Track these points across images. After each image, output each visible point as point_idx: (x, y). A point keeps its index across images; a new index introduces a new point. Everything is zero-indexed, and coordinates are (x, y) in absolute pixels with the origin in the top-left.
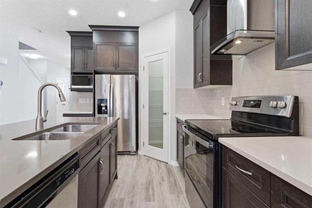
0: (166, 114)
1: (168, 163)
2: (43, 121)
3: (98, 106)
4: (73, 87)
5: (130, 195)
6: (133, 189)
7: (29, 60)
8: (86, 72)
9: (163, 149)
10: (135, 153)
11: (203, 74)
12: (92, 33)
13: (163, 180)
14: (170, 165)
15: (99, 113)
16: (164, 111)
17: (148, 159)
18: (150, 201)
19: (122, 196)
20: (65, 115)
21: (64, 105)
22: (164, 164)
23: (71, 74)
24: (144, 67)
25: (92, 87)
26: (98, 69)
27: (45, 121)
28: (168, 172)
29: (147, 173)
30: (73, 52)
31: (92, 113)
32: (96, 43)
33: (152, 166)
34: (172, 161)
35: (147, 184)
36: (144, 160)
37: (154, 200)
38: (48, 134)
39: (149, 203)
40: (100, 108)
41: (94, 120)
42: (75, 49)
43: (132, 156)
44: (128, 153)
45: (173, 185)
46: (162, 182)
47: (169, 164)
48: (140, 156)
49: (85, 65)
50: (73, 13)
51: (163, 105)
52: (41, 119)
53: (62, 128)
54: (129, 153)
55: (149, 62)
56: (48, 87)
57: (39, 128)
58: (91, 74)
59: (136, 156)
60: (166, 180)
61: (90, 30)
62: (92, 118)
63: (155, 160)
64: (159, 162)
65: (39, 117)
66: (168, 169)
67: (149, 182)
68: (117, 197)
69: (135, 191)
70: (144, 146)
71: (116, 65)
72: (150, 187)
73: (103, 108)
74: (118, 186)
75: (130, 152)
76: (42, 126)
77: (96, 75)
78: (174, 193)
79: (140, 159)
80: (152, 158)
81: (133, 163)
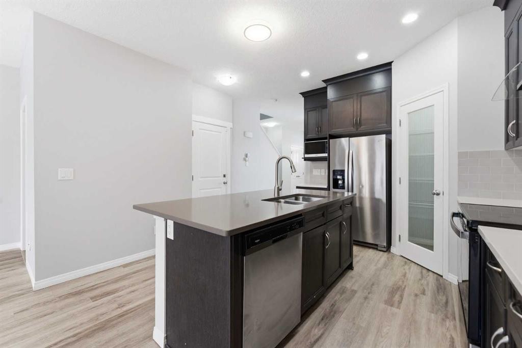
0: (438, 194)
1: (442, 276)
2: (279, 190)
3: (333, 179)
4: (307, 156)
5: (365, 291)
6: (372, 287)
7: (267, 128)
8: (320, 137)
9: (433, 251)
10: (385, 249)
11: (520, 122)
12: (326, 88)
13: (423, 293)
14: (447, 280)
15: (334, 188)
16: (435, 189)
17: (406, 262)
18: (392, 306)
19: (355, 288)
20: (298, 187)
21: (299, 177)
22: (434, 275)
23: (305, 141)
24: (400, 121)
25: (326, 155)
26: (334, 131)
27: (281, 190)
28: (437, 287)
29: (397, 277)
30: (306, 115)
31: (326, 187)
32: (332, 100)
33: (410, 271)
34: (450, 274)
35: (393, 288)
36: (397, 262)
37: (398, 307)
38: (283, 201)
39: (389, 307)
40: (336, 181)
41: (329, 194)
42: (308, 111)
43: (379, 252)
44: (374, 247)
45: (441, 304)
46: (421, 295)
47: (444, 277)
48: (394, 255)
49: (319, 128)
50: (305, 74)
51: (433, 181)
52: (278, 188)
53: (294, 198)
54: (376, 247)
55: (409, 113)
56: (283, 159)
57: (276, 196)
58: (326, 138)
59: (386, 253)
60: (429, 294)
61: (324, 85)
62: (327, 192)
63: (419, 266)
64: (424, 271)
65: (277, 186)
66: (440, 285)
67: (398, 288)
68: (348, 286)
69: (373, 289)
70: (400, 240)
71: (358, 124)
72: (397, 293)
73: (340, 182)
74: (352, 277)
75: (377, 245)
76: (278, 194)
77: (331, 140)
78: (436, 314)
79: (392, 259)
80: (414, 262)
81: (379, 260)
